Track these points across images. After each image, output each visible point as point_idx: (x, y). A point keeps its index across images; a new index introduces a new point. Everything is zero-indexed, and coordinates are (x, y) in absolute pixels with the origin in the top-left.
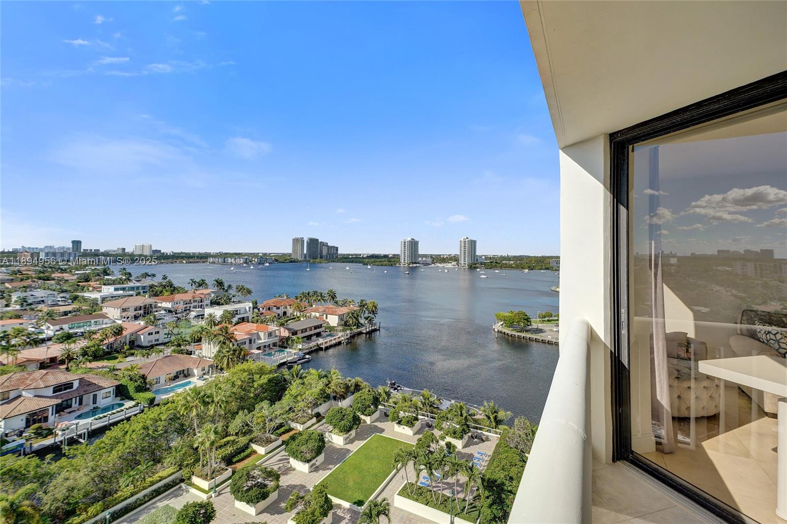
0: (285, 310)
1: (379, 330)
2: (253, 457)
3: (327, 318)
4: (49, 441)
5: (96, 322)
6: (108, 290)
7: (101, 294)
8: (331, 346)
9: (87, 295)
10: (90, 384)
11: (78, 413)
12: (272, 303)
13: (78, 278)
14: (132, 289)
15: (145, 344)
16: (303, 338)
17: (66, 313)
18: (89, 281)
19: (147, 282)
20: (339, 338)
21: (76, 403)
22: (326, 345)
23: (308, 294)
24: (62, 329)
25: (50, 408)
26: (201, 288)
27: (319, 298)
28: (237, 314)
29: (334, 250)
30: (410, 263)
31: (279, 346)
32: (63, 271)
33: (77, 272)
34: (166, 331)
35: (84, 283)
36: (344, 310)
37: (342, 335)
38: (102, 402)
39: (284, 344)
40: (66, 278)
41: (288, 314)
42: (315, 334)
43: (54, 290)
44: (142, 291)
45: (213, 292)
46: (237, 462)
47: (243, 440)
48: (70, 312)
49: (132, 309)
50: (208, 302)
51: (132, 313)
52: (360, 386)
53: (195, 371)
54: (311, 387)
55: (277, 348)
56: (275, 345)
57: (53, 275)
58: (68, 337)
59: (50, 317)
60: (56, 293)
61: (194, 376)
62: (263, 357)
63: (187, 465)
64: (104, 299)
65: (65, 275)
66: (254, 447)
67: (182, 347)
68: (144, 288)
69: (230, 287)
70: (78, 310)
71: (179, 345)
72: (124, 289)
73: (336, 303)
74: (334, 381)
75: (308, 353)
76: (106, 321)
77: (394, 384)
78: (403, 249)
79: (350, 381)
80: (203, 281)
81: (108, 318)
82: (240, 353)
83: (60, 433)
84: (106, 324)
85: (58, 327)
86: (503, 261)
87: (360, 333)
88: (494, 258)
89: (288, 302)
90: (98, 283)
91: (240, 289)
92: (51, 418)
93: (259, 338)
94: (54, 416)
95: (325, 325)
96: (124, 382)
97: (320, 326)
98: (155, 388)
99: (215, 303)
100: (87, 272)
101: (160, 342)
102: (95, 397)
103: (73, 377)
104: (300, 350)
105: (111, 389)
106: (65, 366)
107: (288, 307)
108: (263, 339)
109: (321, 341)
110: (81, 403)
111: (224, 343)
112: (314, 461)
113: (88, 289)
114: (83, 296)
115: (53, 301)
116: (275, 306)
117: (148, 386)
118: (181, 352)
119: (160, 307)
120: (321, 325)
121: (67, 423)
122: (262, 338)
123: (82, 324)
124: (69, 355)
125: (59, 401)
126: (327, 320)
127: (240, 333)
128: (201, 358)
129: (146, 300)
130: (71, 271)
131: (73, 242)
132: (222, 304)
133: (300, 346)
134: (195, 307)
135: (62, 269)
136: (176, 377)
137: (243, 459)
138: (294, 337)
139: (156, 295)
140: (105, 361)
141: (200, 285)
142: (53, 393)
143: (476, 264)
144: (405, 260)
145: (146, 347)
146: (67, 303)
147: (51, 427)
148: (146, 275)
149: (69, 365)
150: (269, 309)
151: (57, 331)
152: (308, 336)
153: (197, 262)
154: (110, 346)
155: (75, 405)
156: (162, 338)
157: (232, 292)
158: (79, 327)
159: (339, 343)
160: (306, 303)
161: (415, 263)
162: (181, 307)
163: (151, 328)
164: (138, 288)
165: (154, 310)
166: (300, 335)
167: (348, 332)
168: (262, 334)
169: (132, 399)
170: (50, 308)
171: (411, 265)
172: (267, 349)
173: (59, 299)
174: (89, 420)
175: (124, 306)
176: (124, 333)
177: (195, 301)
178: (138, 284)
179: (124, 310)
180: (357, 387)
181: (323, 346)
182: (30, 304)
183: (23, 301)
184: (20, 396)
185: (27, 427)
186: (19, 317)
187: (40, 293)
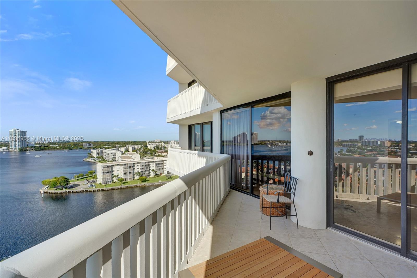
86: (50, 145)
88: (42, 143)
143: (26, 148)
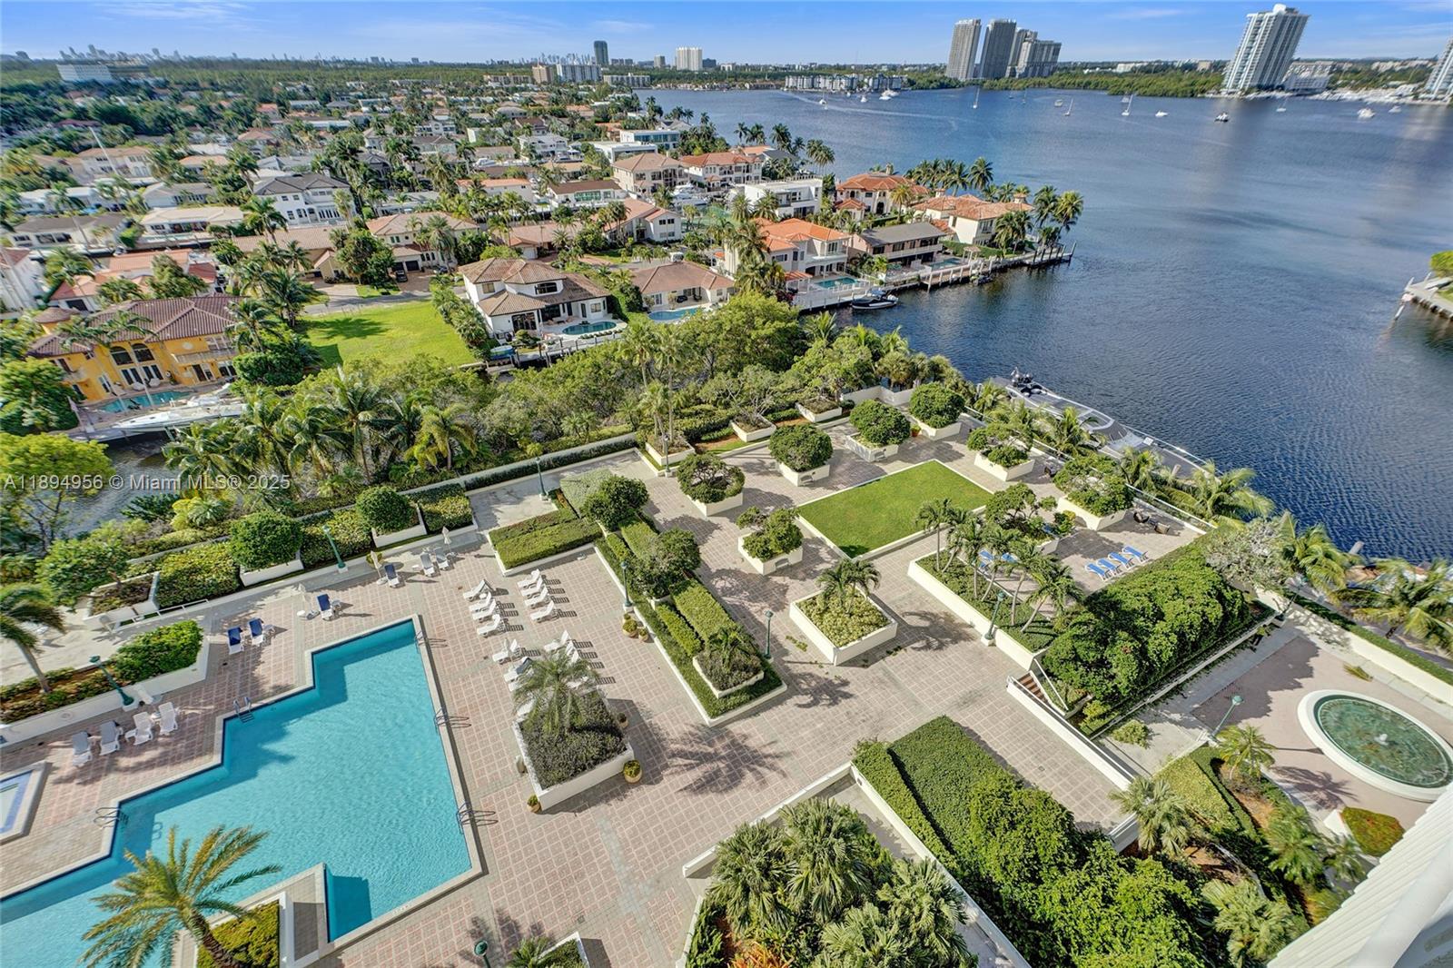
0: (882, 200)
1: (1069, 261)
2: (731, 441)
3: (954, 225)
4: (535, 353)
5: (606, 193)
6: (628, 138)
7: (617, 146)
8: (945, 285)
9: (597, 145)
10: (576, 288)
11: (567, 325)
12: (861, 183)
13: (596, 115)
14: (657, 138)
15: (657, 238)
16: (891, 261)
17: (575, 175)
19: (681, 126)
20: (965, 270)
21: (564, 312)
22: (936, 281)
23: (935, 167)
24: (567, 200)
25: (536, 313)
26: (754, 143)
27: (955, 177)
28: (794, 200)
29: (1049, 52)
31: (848, 272)
32: (579, 100)
33: (596, 104)
34: (684, 219)
35: (601, 125)
36: (997, 210)
37: (974, 266)
38: (593, 318)
39: (855, 266)
40: (581, 115)
41: (886, 210)
42: (919, 256)
44: (671, 144)
45: (768, 153)
46: (707, 441)
47: (722, 413)
48: (580, 173)
49: (648, 176)
50: (758, 172)
51: (649, 183)
52: (941, 372)
53: (708, 293)
54: (840, 357)
55: (843, 274)
56: (840, 267)
57: (568, 109)
58: (568, 213)
59: (551, 180)
60: (565, 139)
61: (707, 301)
62: (814, 286)
63: (644, 427)
64: (617, 155)
65: (582, 108)
66: (735, 427)
67: (698, 249)
68: (674, 137)
69: (799, 142)
70: (588, 171)
71: (695, 248)
72: (646, 139)
73: (988, 192)
74: (889, 355)
75: (893, 292)
76: (617, 192)
77: (1028, 380)
78: (1245, 44)
79: (922, 359)
80: (758, 127)
81: (617, 188)
82: (773, 274)
83: (546, 346)
85: (562, 197)
87: (1020, 264)
89: (889, 183)
90: (618, 125)
91: (816, 148)
92: (538, 326)
93: (812, 250)
94: (540, 323)
95: (946, 239)
96: (615, 292)
97: (934, 241)
98: (655, 309)
99: (769, 174)
100: (608, 103)
101: (677, 237)
102: (583, 306)
103: (559, 275)
104: (882, 283)
105: (600, 301)
107: (889, 194)
108: (821, 256)
109: (926, 271)
110: (570, 313)
111: (749, 253)
112: (809, 473)
113: (604, 136)
115: (564, 153)
116: (863, 190)
117: (645, 305)
118: (697, 259)
119: (686, 175)
120: (936, 239)
121: (554, 335)
122: (819, 251)
123: (590, 194)
124: (564, 242)
125: (543, 305)
126: (955, 230)
127: (780, 237)
128: (722, 272)
129: (664, 162)
130: (589, 102)
131: (597, 45)
132: (781, 178)
133: (882, 277)
134: (737, 181)
135: (579, 97)
136: (681, 299)
137: (716, 440)
138: (876, 258)
139: (688, 152)
141: (754, 136)
142: (538, 293)
144: (1237, 80)
145: (658, 243)
146: (577, 159)
147: (538, 337)
148: (679, 113)
150: (852, 195)
151: (561, 203)
152: (905, 258)
153: (768, 87)
154: (614, 234)
155: (564, 315)
156: (677, 229)
157: (803, 154)
158: (584, 200)
159: (966, 280)
160: (925, 188)
161: (1269, 88)
162: (716, 177)
163: (663, 213)
164: (665, 137)
165: (679, 180)
166: (888, 255)
167: (992, 259)
168: (817, 244)
169: (626, 320)
171: (1252, 96)
172: (824, 273)
173: (571, 151)
174: (575, 338)
175: (640, 170)
176: (630, 216)
177: (738, 169)
178: (668, 130)
179: (640, 177)
180: (936, 373)
181: (929, 283)
182: (540, 157)
183: (531, 150)
184: (504, 291)
185: (516, 330)
186: (524, 176)
187: (549, 139)
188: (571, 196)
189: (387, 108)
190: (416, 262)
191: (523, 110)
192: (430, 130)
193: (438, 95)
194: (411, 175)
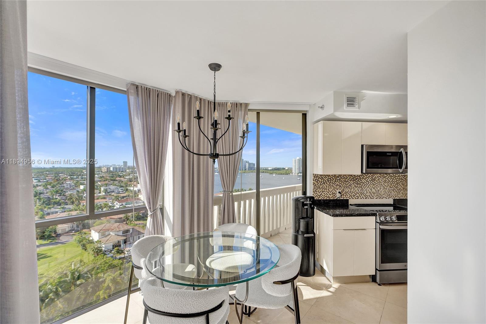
4: (122, 256)
5: (136, 202)
7: (138, 188)
9: (132, 188)
10: (137, 231)
13: (127, 180)
17: (123, 197)
18: (132, 182)
21: (131, 240)
24: (122, 205)
25: (122, 241)
29: (252, 165)
30: (299, 173)
32: (120, 177)
33: (126, 177)
35: (130, 183)
40: (122, 180)
43: (118, 186)
48: (125, 197)
57: (117, 179)
59: (117, 199)
60: (119, 187)
65: (122, 178)
70: (129, 196)
78: (294, 164)
81: (141, 200)
83: (126, 253)
84: (141, 203)
85: (121, 204)
90: (136, 183)
92: (122, 246)
94: (123, 245)
100: (131, 177)
103: (129, 227)
106: (125, 222)
113: (132, 186)
114: (130, 189)
115: (118, 191)
121: (128, 248)
123: (130, 203)
124: (127, 217)
125: (125, 238)
130: (124, 177)
131: (124, 162)
135: (120, 176)
140: (142, 221)
142: (123, 234)
144: (295, 171)
146: (123, 193)
147: (123, 250)
149: (127, 222)
151: (121, 205)
158: (129, 204)
170: (117, 195)
173: (120, 190)
182: (109, 192)
183: (106, 191)
184: (110, 234)
185: (113, 248)
186: (105, 198)
187: (112, 187)
188: (124, 204)
189: (45, 180)
190: (66, 229)
191: (100, 180)
192: (64, 186)
193: (65, 176)
194: (60, 200)
